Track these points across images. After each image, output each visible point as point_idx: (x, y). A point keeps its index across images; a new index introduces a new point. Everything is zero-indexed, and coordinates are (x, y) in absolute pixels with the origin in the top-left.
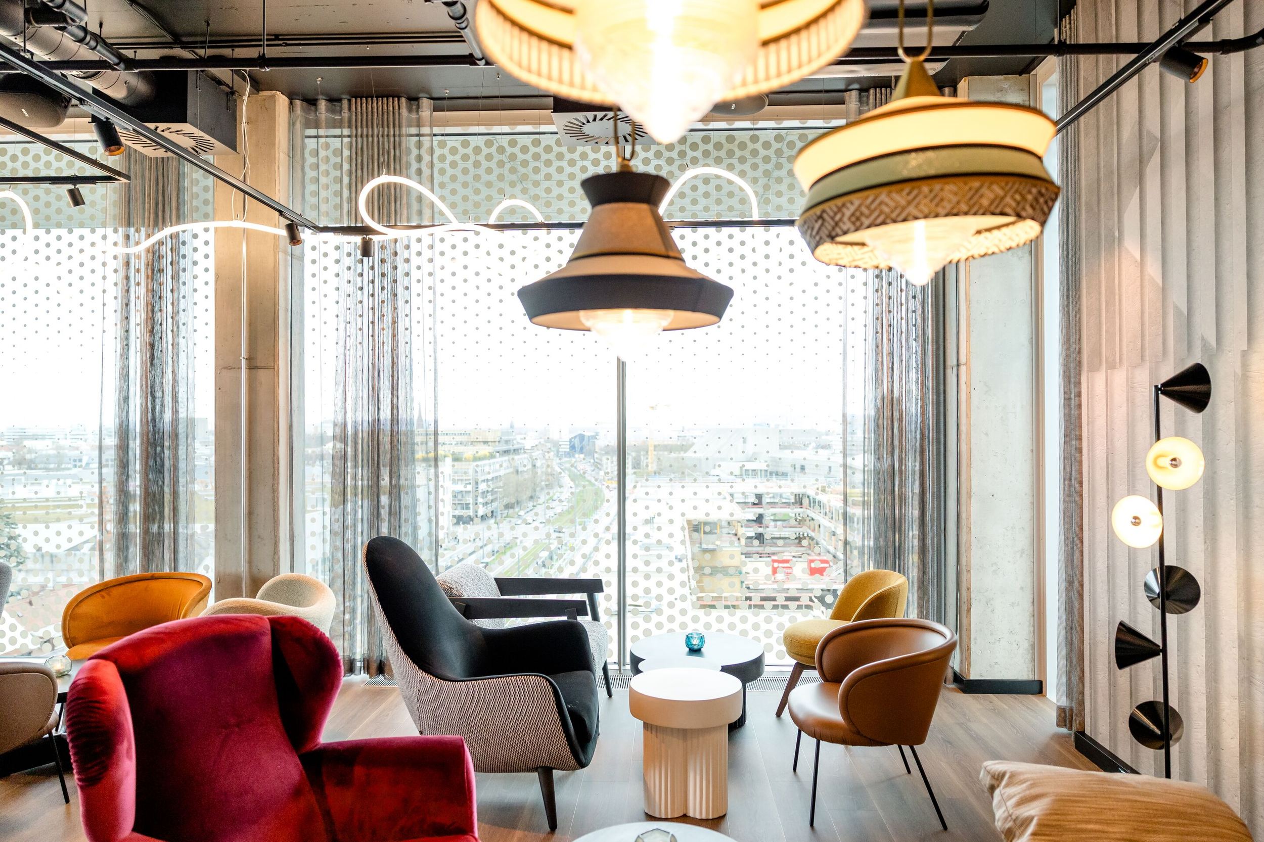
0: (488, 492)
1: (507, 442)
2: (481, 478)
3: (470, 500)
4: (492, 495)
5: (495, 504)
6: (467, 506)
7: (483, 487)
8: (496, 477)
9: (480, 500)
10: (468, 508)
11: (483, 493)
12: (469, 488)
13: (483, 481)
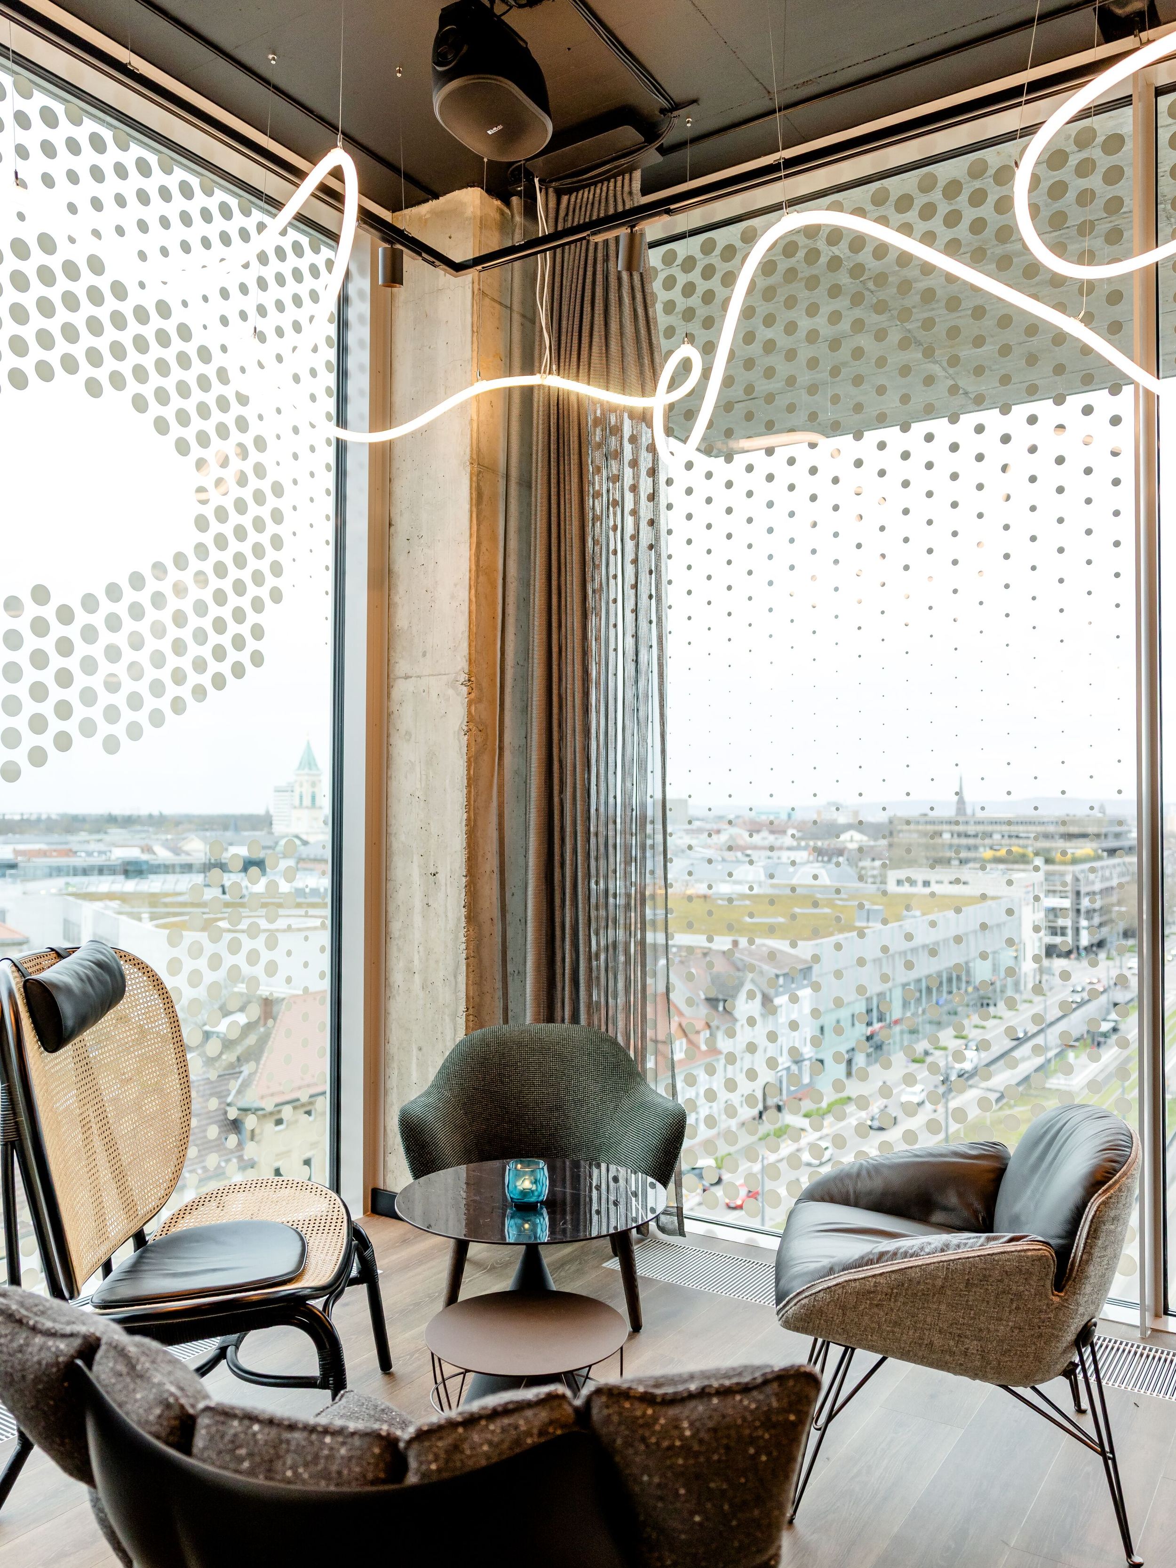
0: (1094, 910)
1: (1117, 836)
2: (1083, 890)
3: (1066, 922)
4: (1101, 916)
5: (1105, 930)
6: (1063, 931)
7: (1085, 903)
8: (1107, 889)
9: (1084, 923)
10: (1063, 934)
11: (1088, 912)
12: (1066, 903)
13: (1088, 894)
